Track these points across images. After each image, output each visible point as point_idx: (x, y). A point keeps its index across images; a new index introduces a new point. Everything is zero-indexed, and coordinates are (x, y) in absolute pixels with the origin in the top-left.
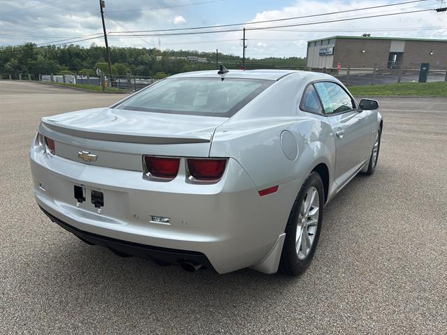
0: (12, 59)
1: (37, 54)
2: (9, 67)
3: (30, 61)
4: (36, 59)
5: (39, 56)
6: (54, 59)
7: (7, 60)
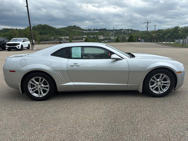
0: (168, 34)
1: (179, 31)
2: (166, 37)
3: (175, 34)
4: (178, 33)
5: (179, 32)
6: (186, 32)
7: (166, 34)
